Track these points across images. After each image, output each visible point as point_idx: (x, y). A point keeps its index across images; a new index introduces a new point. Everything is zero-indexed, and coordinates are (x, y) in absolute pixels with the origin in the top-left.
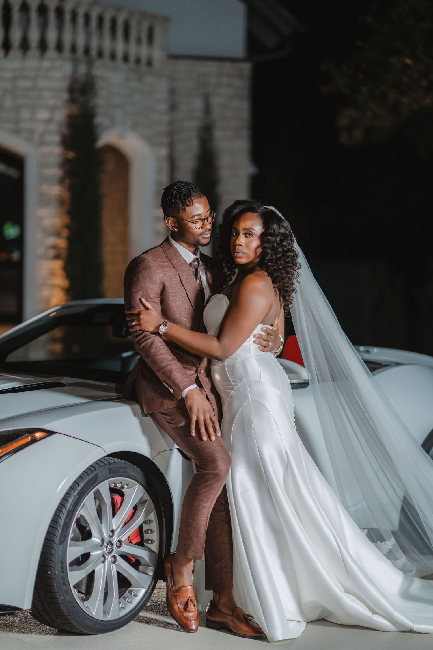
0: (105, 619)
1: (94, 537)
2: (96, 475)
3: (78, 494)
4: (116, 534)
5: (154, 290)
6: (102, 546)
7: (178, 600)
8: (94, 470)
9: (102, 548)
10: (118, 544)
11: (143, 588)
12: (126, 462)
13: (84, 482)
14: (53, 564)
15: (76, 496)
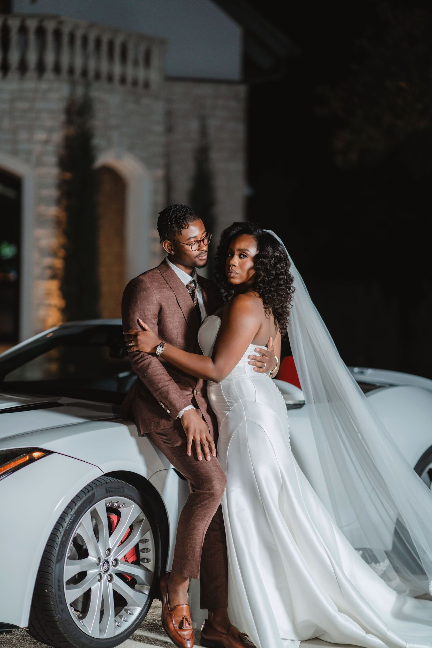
0: (101, 637)
1: (90, 556)
2: (93, 495)
3: (75, 513)
4: (112, 552)
5: (152, 310)
6: (98, 564)
7: (173, 618)
8: (91, 490)
9: (99, 566)
10: (114, 563)
11: (139, 606)
12: (123, 482)
13: (81, 502)
14: (50, 583)
15: (73, 515)
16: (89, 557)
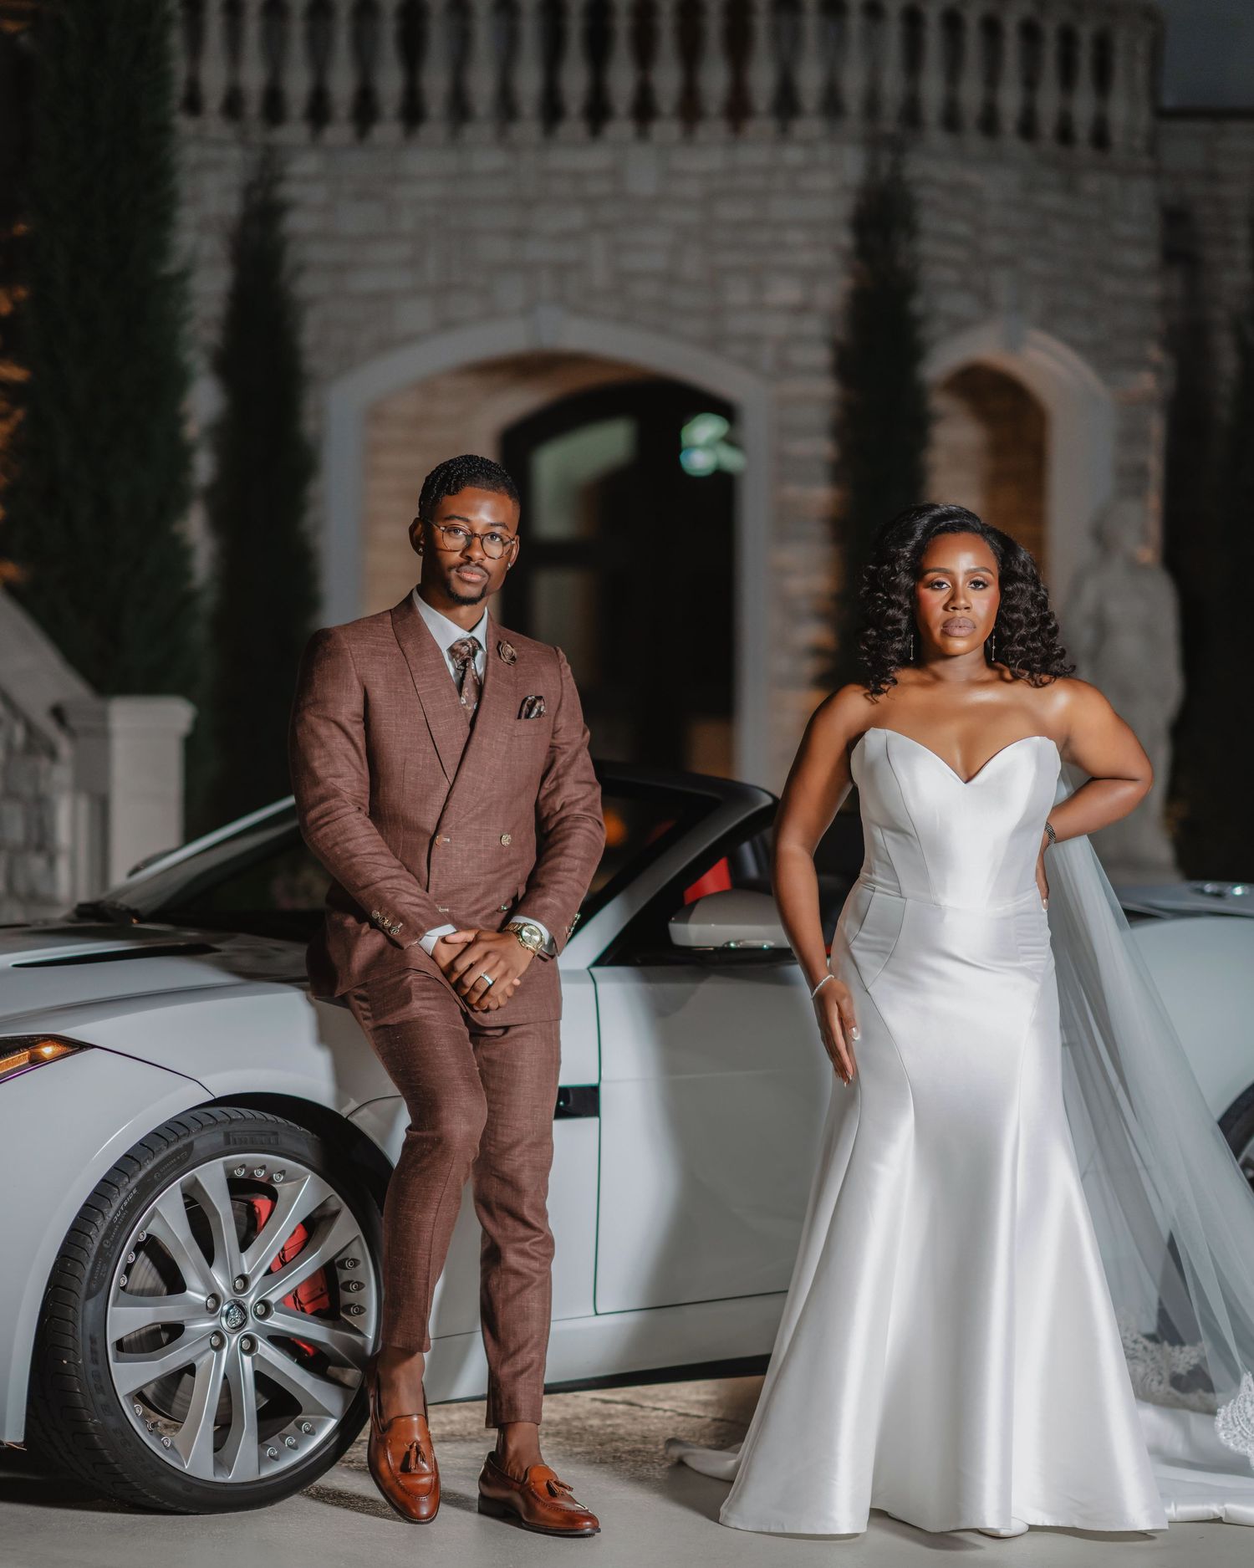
0: (219, 1479)
1: (190, 1290)
2: (190, 1147)
3: (137, 1187)
4: (253, 1283)
6: (213, 1311)
7: (388, 1449)
8: (184, 1135)
9: (214, 1315)
10: (260, 1309)
11: (333, 1416)
12: (280, 1120)
13: (156, 1161)
14: (70, 1342)
15: (132, 1192)
16: (187, 1291)
